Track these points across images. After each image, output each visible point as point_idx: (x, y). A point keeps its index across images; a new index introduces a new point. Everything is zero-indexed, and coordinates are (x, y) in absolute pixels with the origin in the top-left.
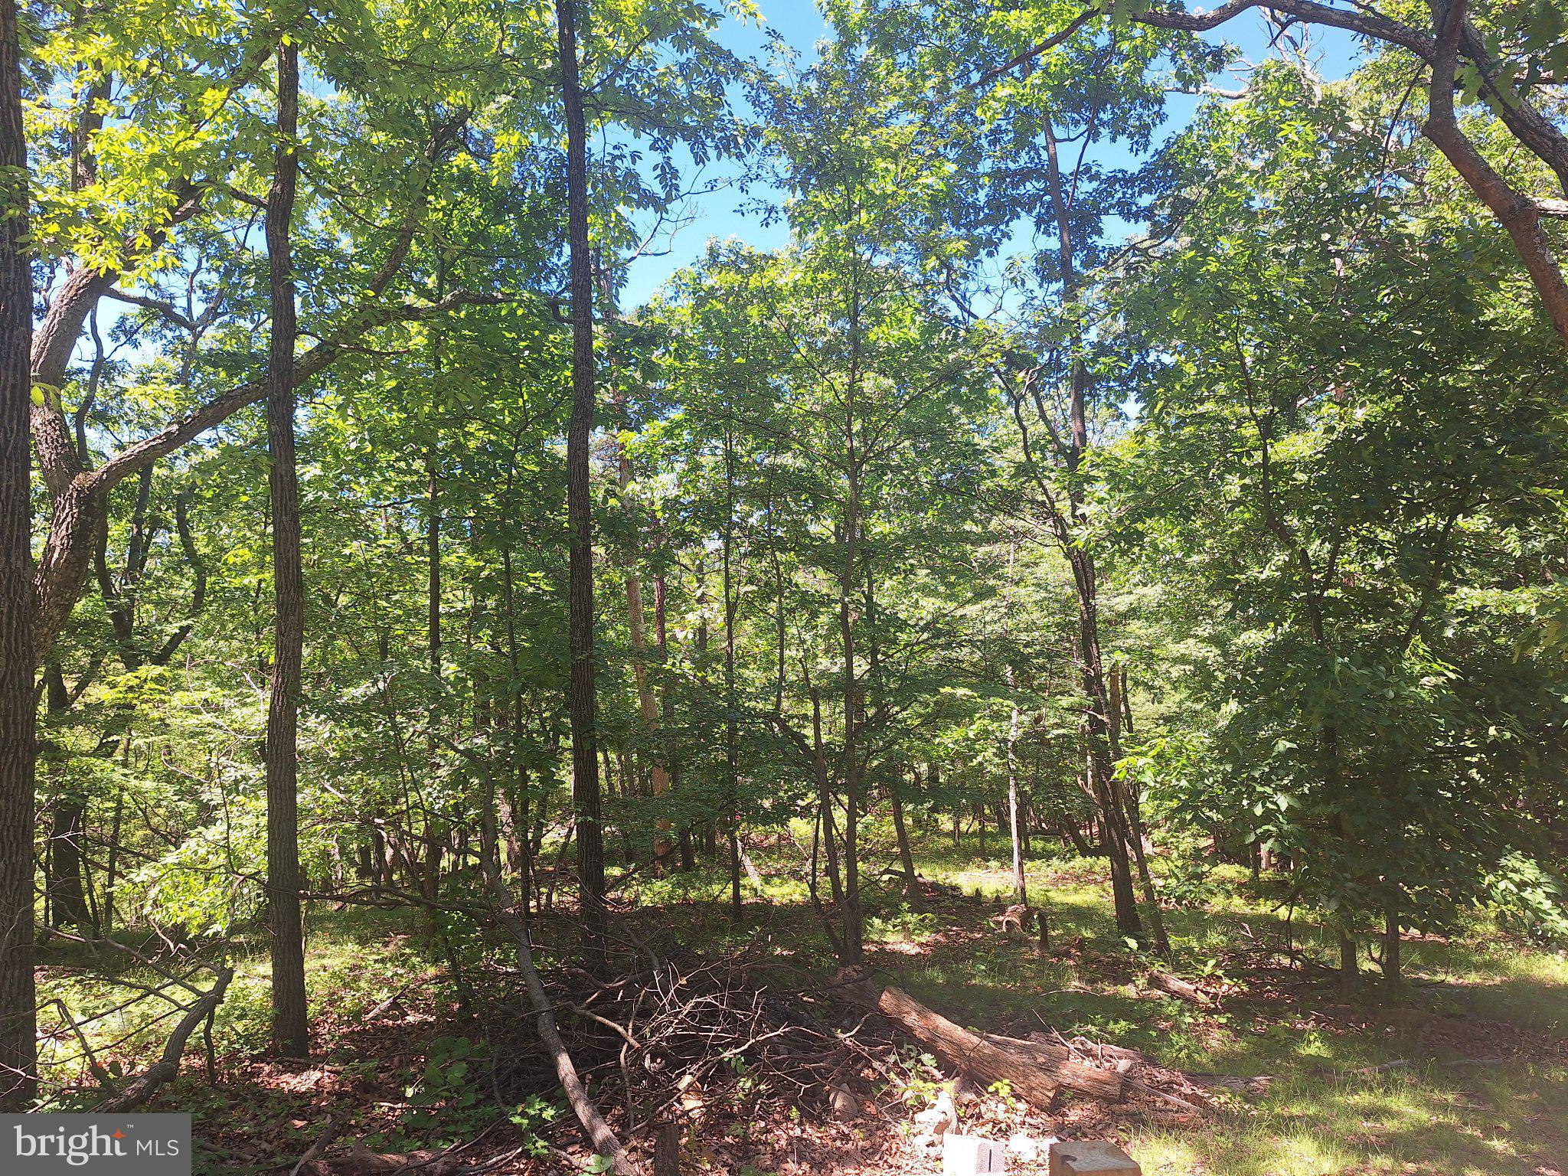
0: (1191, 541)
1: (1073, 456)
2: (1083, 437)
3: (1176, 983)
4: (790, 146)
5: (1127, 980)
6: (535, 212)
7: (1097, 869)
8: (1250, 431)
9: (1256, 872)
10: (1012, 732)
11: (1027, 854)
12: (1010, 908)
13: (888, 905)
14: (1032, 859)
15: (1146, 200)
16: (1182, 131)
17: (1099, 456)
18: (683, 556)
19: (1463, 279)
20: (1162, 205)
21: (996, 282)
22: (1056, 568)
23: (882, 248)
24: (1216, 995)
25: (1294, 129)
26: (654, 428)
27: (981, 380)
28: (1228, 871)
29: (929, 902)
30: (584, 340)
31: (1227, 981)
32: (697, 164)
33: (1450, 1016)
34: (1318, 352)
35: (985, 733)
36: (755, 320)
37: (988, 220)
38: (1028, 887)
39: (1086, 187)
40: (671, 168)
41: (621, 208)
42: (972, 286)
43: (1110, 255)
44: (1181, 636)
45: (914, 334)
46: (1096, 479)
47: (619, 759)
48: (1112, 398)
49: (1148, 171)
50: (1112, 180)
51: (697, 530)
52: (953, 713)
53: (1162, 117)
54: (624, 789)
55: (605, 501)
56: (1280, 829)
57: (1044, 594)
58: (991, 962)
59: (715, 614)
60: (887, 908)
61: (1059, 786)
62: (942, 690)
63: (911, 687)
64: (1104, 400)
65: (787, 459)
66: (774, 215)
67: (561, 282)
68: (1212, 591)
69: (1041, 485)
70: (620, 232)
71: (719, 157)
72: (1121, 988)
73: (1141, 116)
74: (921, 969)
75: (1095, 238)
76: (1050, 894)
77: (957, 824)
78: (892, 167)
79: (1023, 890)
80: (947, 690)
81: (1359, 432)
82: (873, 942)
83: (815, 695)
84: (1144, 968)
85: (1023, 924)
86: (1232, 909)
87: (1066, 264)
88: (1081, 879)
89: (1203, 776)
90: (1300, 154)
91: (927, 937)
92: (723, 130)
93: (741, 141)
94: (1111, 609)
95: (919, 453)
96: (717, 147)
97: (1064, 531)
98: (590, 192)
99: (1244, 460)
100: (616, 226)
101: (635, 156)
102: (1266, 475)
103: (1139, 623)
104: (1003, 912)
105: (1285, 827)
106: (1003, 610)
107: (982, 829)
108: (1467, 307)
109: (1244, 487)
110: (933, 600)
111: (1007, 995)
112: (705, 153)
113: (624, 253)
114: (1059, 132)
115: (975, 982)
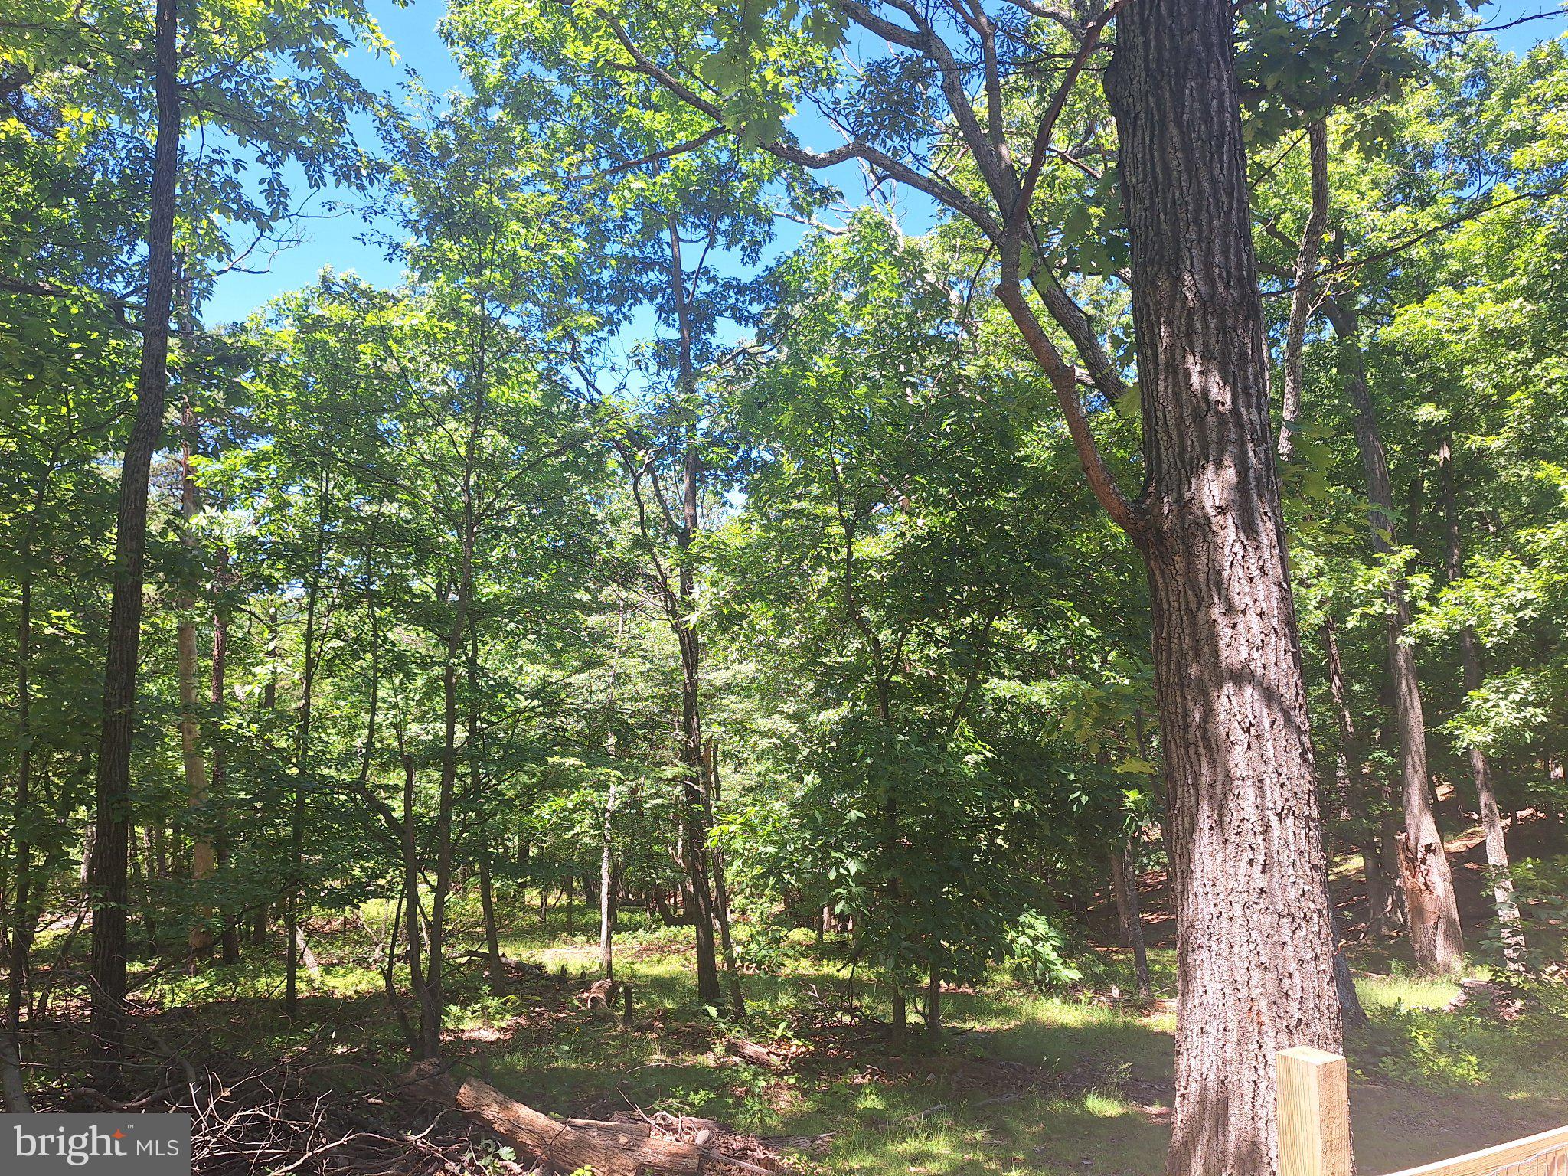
0: (783, 625)
1: (685, 538)
2: (694, 518)
3: (752, 1049)
4: (420, 190)
5: (706, 1048)
6: (103, 199)
7: (680, 938)
8: (836, 530)
9: (820, 935)
10: (610, 802)
11: (615, 927)
12: (596, 984)
13: (467, 990)
14: (619, 932)
15: (755, 308)
16: (789, 253)
17: (708, 538)
18: (255, 602)
19: (1005, 418)
20: (769, 315)
21: (621, 361)
22: (662, 640)
23: (513, 309)
24: (786, 1056)
25: (883, 270)
26: (237, 459)
27: (599, 454)
28: (799, 934)
29: (512, 983)
30: (155, 352)
31: (796, 1042)
32: (311, 186)
33: (978, 1059)
34: (896, 466)
35: (584, 805)
36: (367, 359)
37: (611, 300)
38: (614, 961)
39: (705, 287)
40: (280, 185)
41: (215, 216)
42: (598, 361)
43: (724, 354)
44: (770, 712)
45: (534, 398)
46: (706, 560)
47: (149, 834)
48: (719, 487)
49: (758, 283)
50: (727, 285)
51: (278, 575)
52: (557, 782)
53: (771, 236)
54: (151, 869)
55: (164, 533)
56: (849, 892)
57: (649, 666)
58: (575, 1042)
59: (290, 670)
60: (465, 996)
61: (650, 856)
62: (550, 760)
63: (517, 754)
64: (711, 488)
65: (390, 508)
66: (399, 253)
67: (128, 284)
68: (798, 672)
69: (654, 559)
70: (212, 241)
71: (337, 184)
72: (700, 1058)
73: (752, 232)
74: (501, 1055)
75: (708, 335)
76: (635, 967)
77: (545, 899)
78: (523, 231)
79: (610, 964)
80: (556, 759)
81: (923, 540)
82: (448, 1030)
83: (410, 764)
84: (721, 1035)
85: (608, 1000)
86: (800, 970)
87: (684, 356)
88: (665, 949)
89: (785, 843)
90: (885, 293)
91: (508, 1020)
92: (345, 158)
93: (364, 172)
94: (709, 684)
95: (533, 517)
96: (335, 174)
97: (673, 606)
98: (178, 191)
99: (832, 554)
100: (207, 234)
101: (238, 165)
102: (849, 570)
103: (733, 698)
104: (588, 989)
105: (854, 890)
106: (611, 680)
107: (570, 904)
108: (1009, 443)
109: (831, 579)
110: (538, 667)
111: (589, 1074)
112: (322, 177)
113: (212, 264)
114: (682, 233)
115: (559, 1064)
